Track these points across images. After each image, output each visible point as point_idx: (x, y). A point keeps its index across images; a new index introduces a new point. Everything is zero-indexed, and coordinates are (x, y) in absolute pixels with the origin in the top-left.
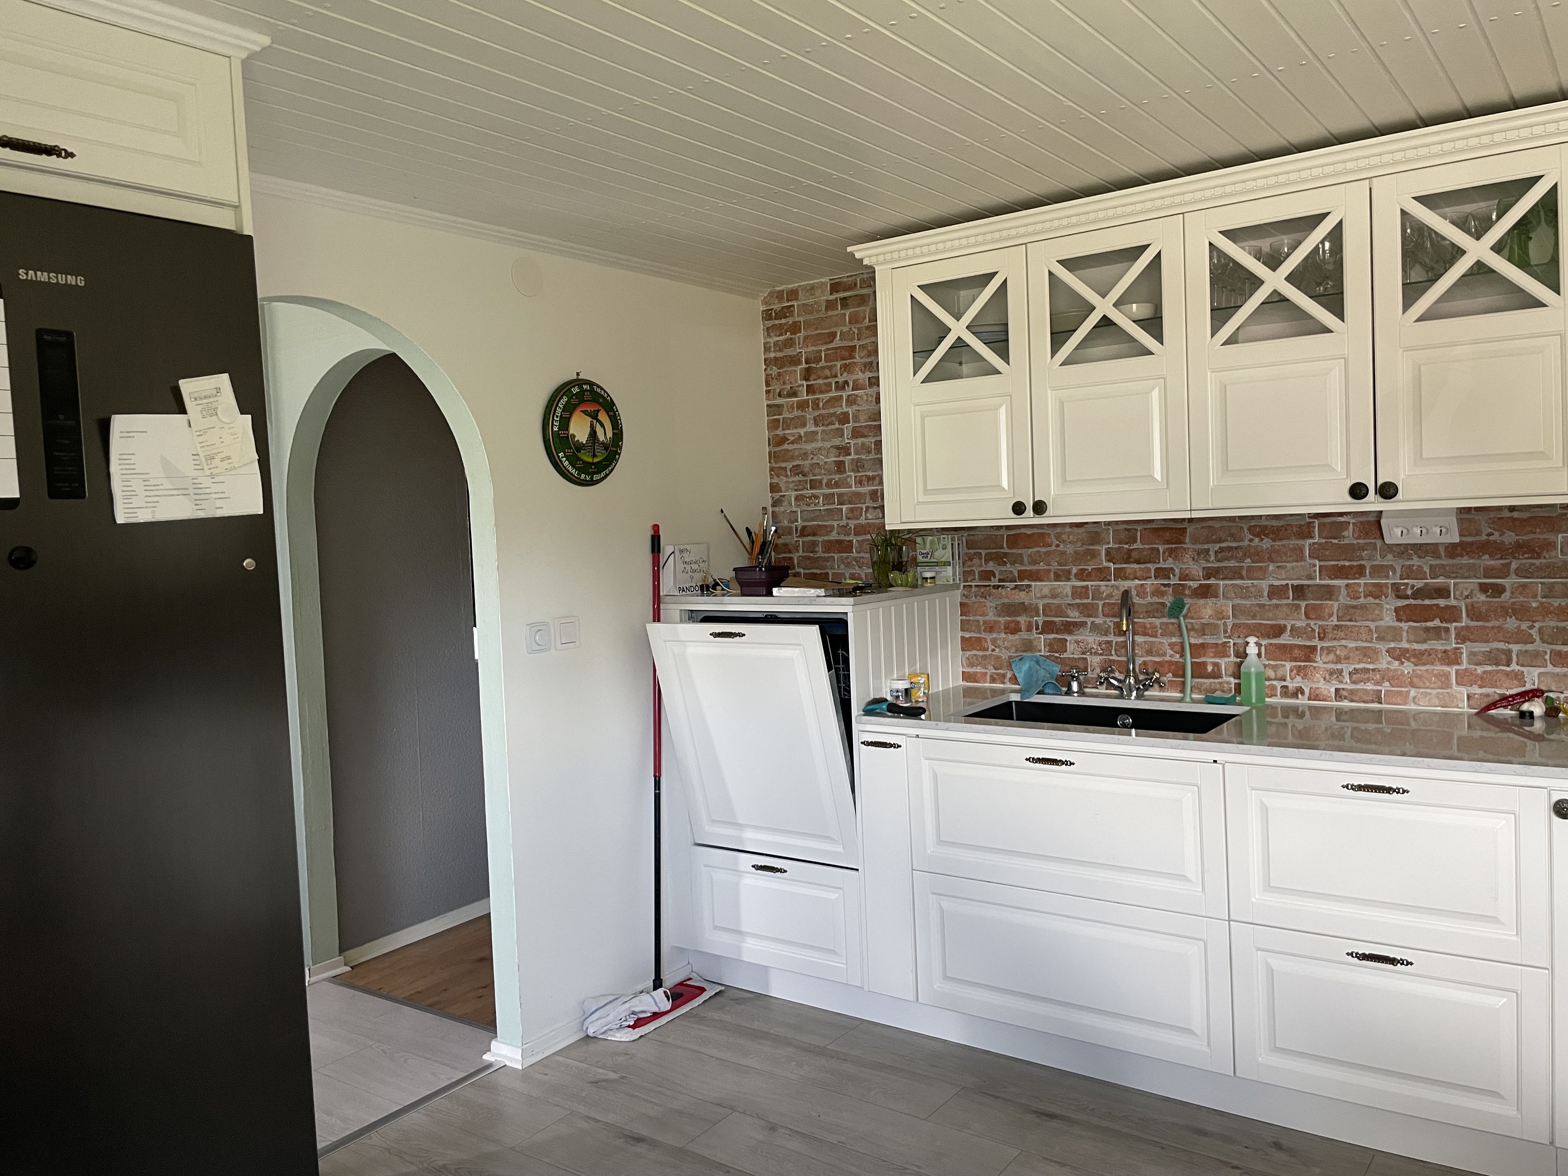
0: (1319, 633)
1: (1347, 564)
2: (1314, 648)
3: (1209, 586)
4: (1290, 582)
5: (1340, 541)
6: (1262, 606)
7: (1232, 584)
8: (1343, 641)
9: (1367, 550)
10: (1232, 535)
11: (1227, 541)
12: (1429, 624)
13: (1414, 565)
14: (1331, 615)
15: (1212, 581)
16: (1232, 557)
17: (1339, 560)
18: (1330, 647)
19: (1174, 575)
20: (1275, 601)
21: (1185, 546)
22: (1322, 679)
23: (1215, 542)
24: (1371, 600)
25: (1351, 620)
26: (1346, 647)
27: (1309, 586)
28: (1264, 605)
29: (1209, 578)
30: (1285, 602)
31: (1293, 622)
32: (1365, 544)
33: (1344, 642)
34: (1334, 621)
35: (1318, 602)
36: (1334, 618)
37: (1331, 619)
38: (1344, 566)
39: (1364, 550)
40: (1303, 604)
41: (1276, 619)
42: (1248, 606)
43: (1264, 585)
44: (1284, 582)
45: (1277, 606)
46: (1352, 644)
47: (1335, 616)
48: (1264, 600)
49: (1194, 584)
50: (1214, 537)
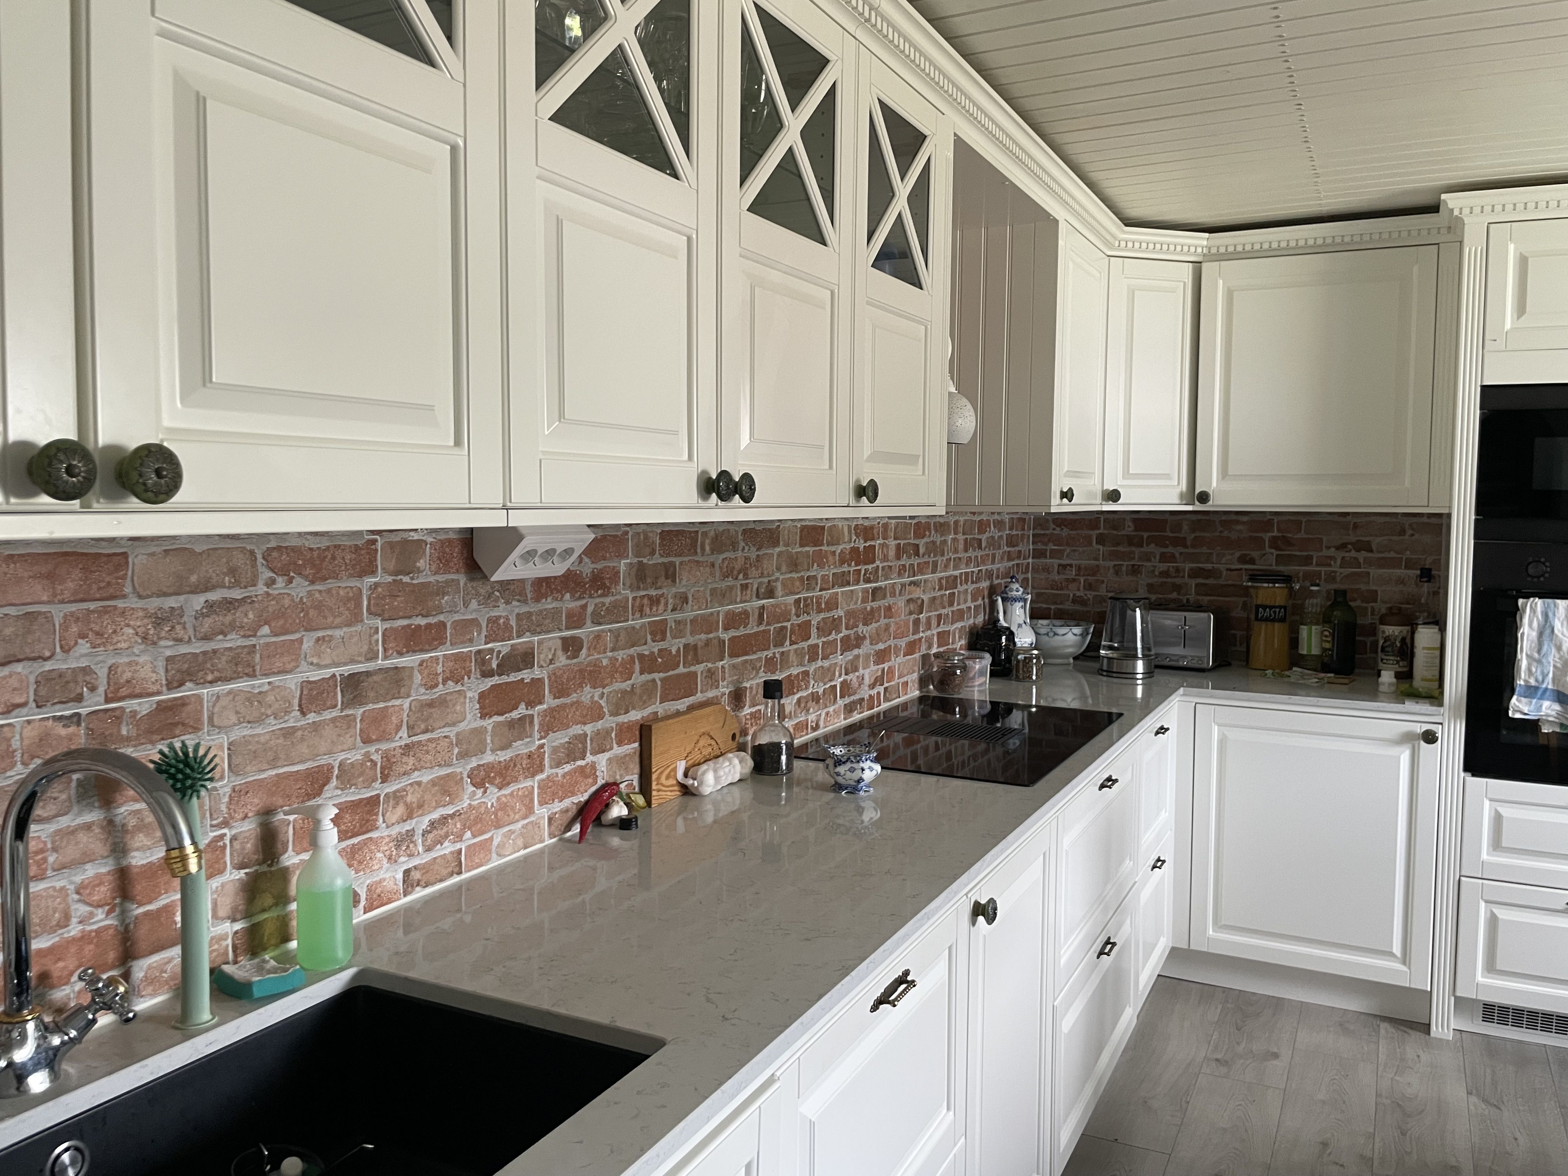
0: (382, 767)
1: (422, 621)
2: (374, 801)
3: (182, 703)
4: (337, 671)
5: (412, 579)
6: (288, 733)
7: (230, 692)
8: (416, 773)
9: (447, 593)
10: (233, 571)
11: (223, 586)
12: (515, 714)
13: (500, 617)
14: (398, 728)
15: (188, 691)
16: (232, 627)
17: (410, 617)
18: (397, 791)
19: (93, 689)
20: (312, 717)
21: (120, 604)
22: (385, 861)
23: (195, 590)
24: (451, 686)
25: (426, 731)
26: (419, 784)
27: (368, 674)
28: (294, 730)
29: (181, 684)
30: (328, 715)
31: (342, 756)
32: (446, 582)
33: (416, 776)
34: (403, 737)
35: (381, 705)
36: (403, 732)
37: (400, 734)
38: (419, 627)
39: (444, 594)
40: (359, 712)
41: (314, 757)
42: (262, 739)
43: (292, 682)
44: (327, 673)
45: (316, 727)
46: (426, 777)
47: (405, 727)
48: (294, 720)
49: (142, 706)
50: (194, 578)
